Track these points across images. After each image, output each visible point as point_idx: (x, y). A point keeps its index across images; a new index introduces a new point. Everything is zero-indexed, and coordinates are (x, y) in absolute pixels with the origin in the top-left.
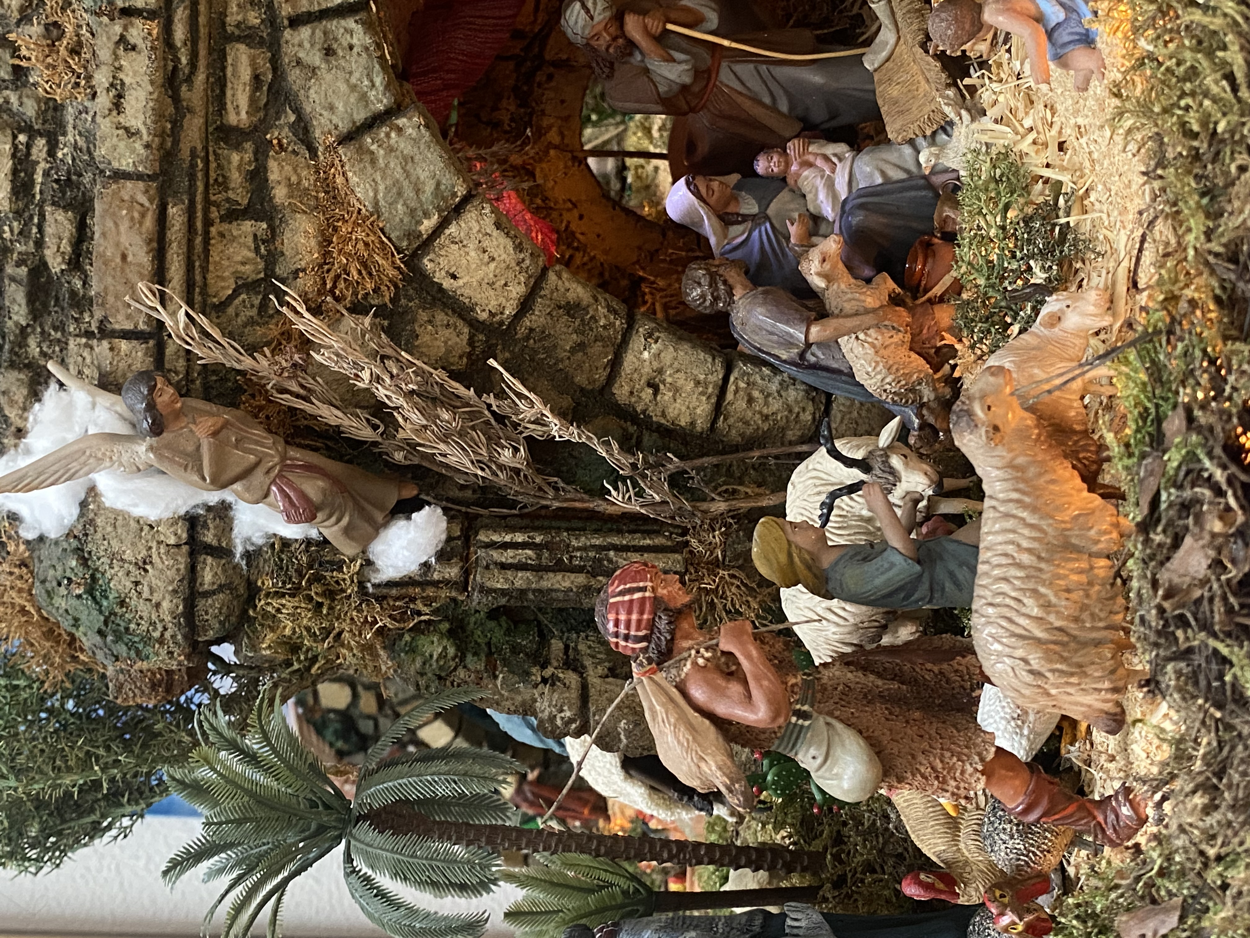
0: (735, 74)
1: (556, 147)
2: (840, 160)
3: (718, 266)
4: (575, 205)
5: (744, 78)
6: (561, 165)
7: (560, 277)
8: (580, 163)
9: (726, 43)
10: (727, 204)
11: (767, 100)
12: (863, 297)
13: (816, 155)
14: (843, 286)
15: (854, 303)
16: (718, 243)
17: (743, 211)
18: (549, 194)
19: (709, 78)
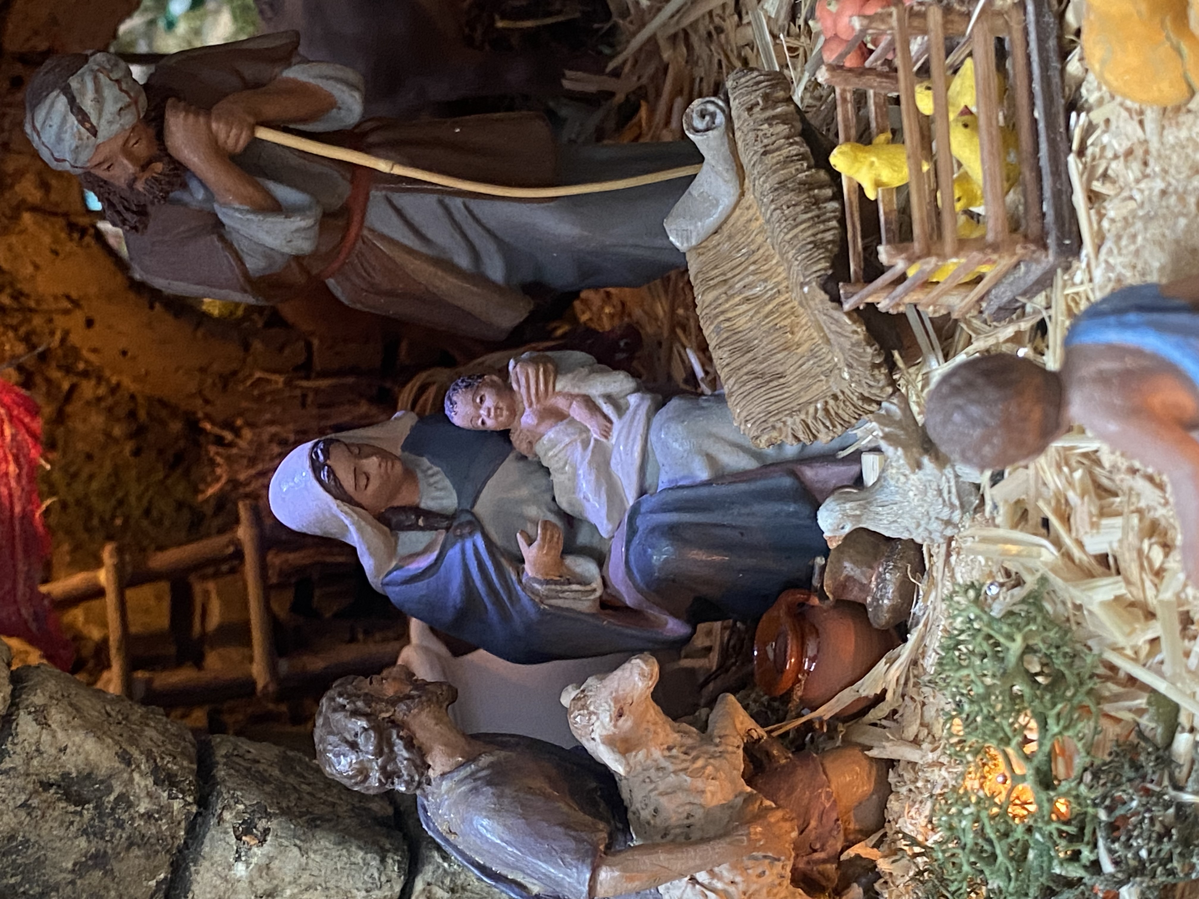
0: (399, 212)
1: (34, 209)
2: (620, 410)
3: (393, 702)
4: (76, 304)
5: (417, 219)
6: (47, 240)
7: (44, 723)
8: (83, 231)
9: (383, 166)
10: (396, 491)
11: (463, 261)
12: (699, 784)
13: (571, 397)
14: (657, 754)
15: (681, 797)
16: (378, 569)
17: (426, 503)
18: (26, 288)
19: (347, 228)
